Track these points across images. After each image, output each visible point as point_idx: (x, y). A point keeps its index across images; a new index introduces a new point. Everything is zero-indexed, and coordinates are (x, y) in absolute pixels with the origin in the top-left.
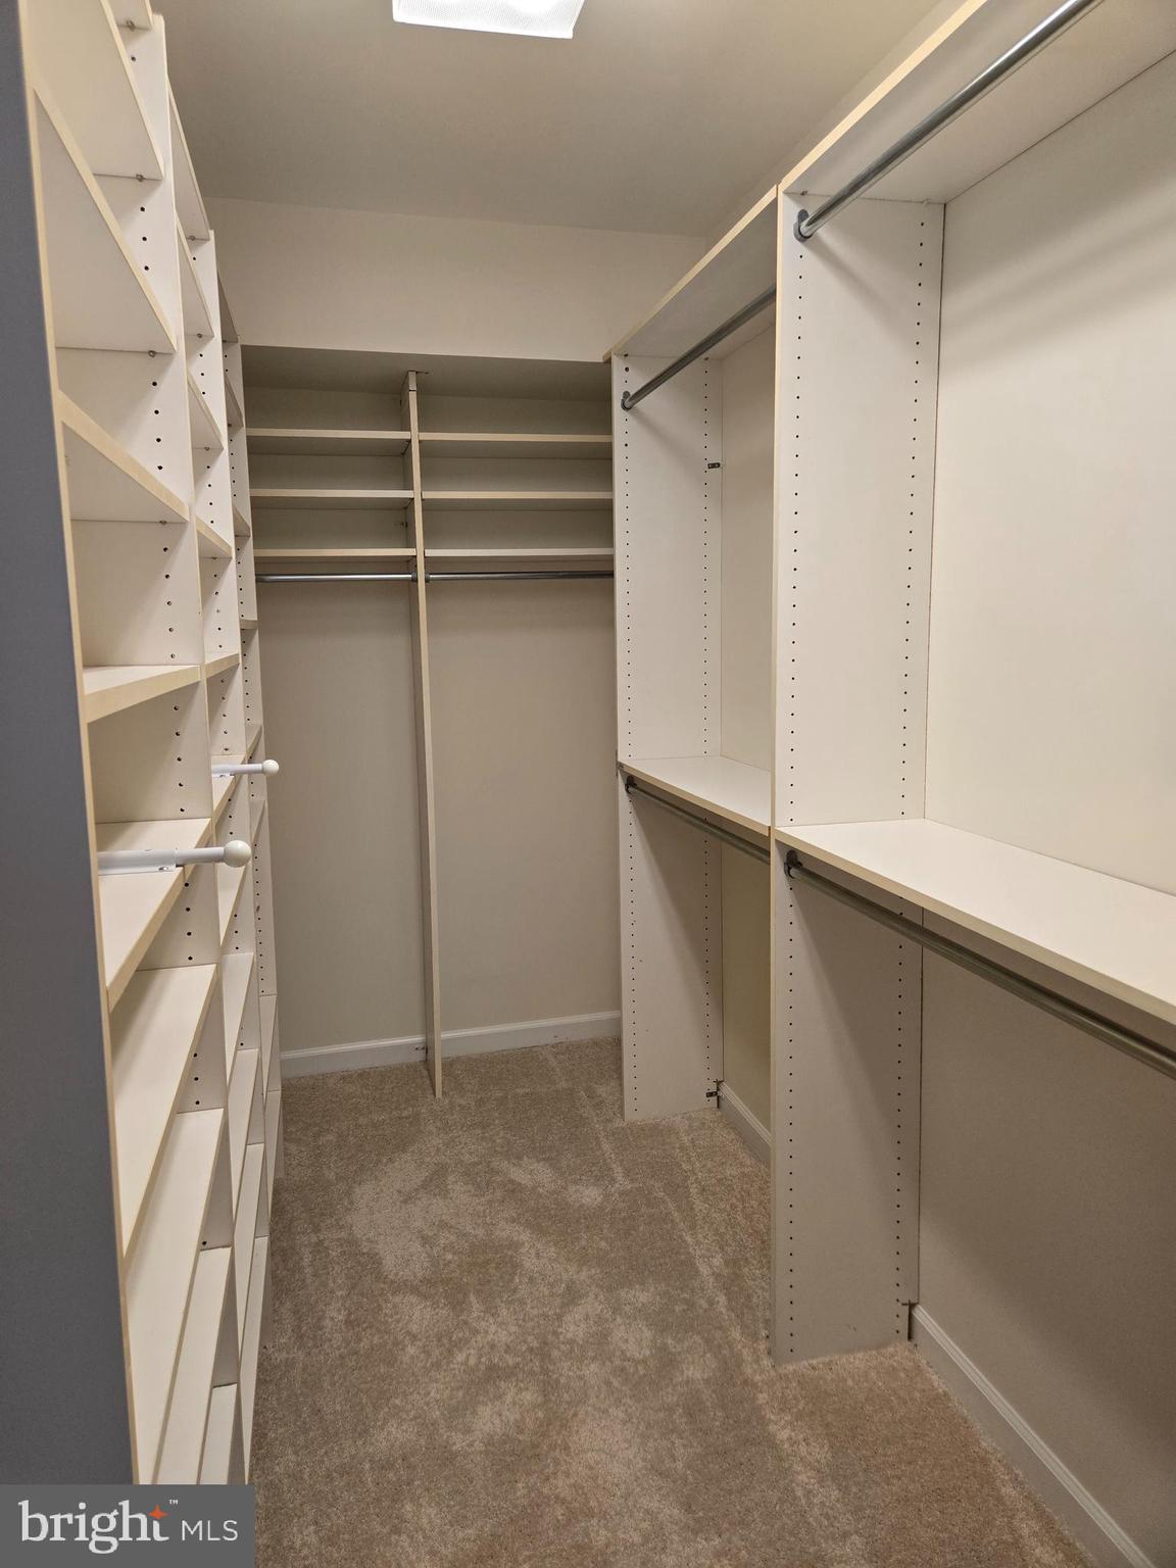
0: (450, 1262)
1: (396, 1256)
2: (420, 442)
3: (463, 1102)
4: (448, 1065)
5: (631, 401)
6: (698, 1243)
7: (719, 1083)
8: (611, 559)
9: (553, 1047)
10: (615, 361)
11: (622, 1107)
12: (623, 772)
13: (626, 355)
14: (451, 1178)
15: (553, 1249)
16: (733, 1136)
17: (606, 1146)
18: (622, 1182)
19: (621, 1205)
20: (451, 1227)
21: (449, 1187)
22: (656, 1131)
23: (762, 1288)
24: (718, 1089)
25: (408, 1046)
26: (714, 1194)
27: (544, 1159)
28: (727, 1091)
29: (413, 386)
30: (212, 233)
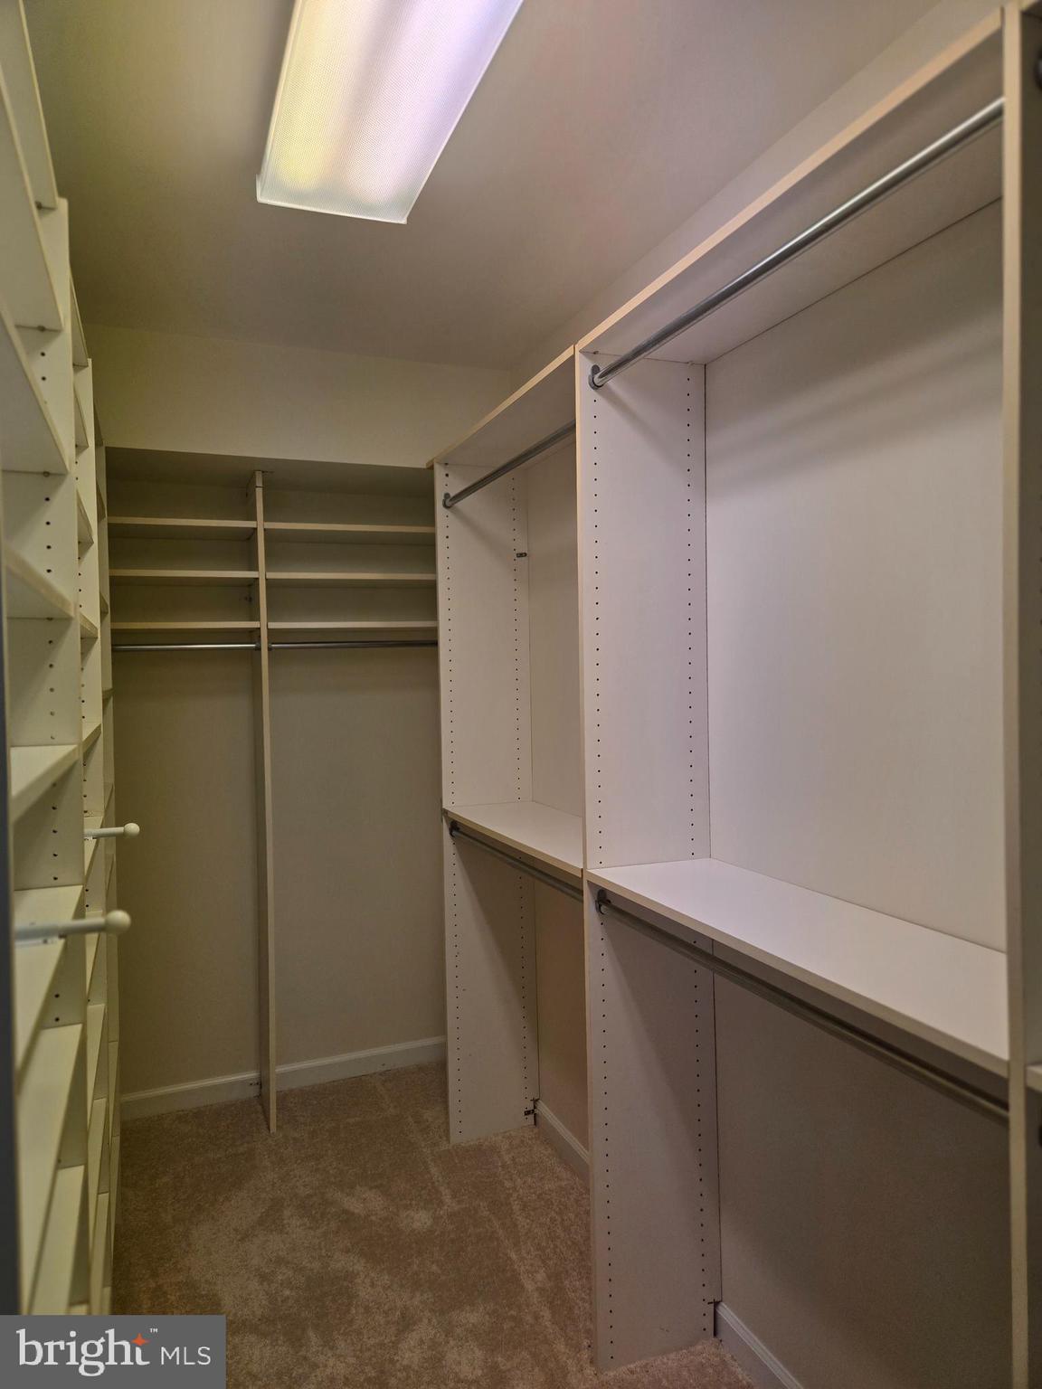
0: (288, 1298)
1: (234, 1296)
2: (265, 530)
3: (296, 1135)
4: (283, 1098)
5: (450, 502)
6: (522, 1259)
7: (535, 1101)
8: (435, 631)
9: (381, 1074)
10: (437, 467)
11: (447, 1131)
12: (447, 818)
13: (446, 464)
14: (287, 1213)
15: (387, 1277)
16: (550, 1151)
17: (433, 1170)
18: (450, 1205)
19: (451, 1227)
20: (288, 1263)
21: (285, 1222)
22: (481, 1153)
23: (583, 1299)
24: (535, 1107)
25: (243, 1082)
26: (534, 1209)
27: (376, 1187)
28: (543, 1109)
29: (259, 483)
30: (90, 361)
